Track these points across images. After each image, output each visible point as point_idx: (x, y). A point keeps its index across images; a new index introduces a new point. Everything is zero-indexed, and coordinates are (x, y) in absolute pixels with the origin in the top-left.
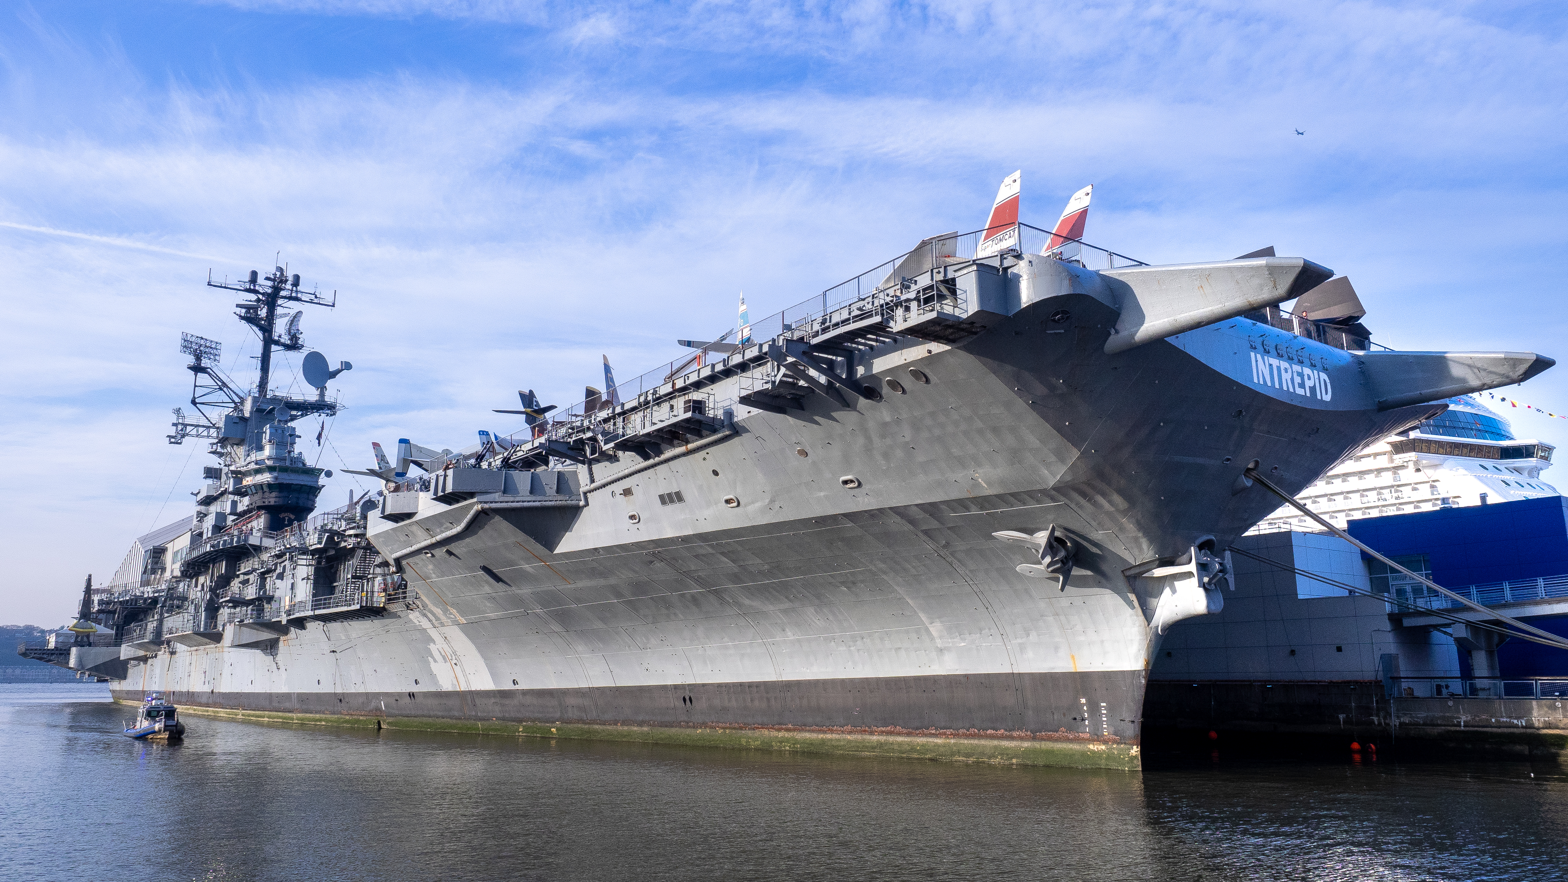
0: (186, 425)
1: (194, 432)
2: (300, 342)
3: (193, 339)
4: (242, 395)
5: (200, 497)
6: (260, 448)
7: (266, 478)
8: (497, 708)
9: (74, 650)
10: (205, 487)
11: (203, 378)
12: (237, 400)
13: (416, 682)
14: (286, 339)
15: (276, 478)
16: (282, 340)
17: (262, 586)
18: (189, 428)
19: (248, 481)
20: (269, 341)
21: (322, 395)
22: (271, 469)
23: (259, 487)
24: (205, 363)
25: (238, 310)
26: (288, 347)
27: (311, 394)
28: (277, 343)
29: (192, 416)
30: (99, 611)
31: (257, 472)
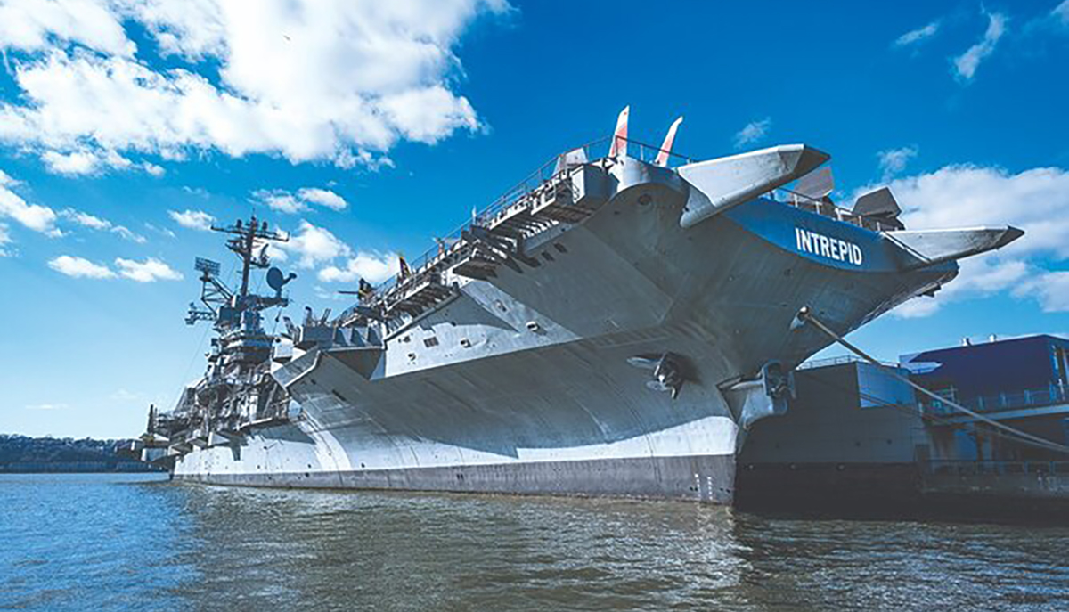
0: (196, 313)
1: (202, 317)
2: (267, 262)
3: (203, 262)
4: (231, 294)
5: (209, 356)
6: (239, 326)
7: (240, 343)
8: (353, 482)
9: (144, 451)
10: (212, 351)
11: (209, 285)
12: (229, 297)
13: (310, 466)
14: (258, 260)
15: (245, 344)
16: (256, 262)
17: (235, 409)
18: (198, 315)
19: (231, 345)
20: (248, 262)
21: (279, 294)
22: (242, 338)
23: (235, 349)
24: (210, 276)
25: (228, 244)
26: (260, 266)
27: (273, 293)
28: (253, 263)
29: (200, 306)
30: (159, 427)
31: (234, 340)
